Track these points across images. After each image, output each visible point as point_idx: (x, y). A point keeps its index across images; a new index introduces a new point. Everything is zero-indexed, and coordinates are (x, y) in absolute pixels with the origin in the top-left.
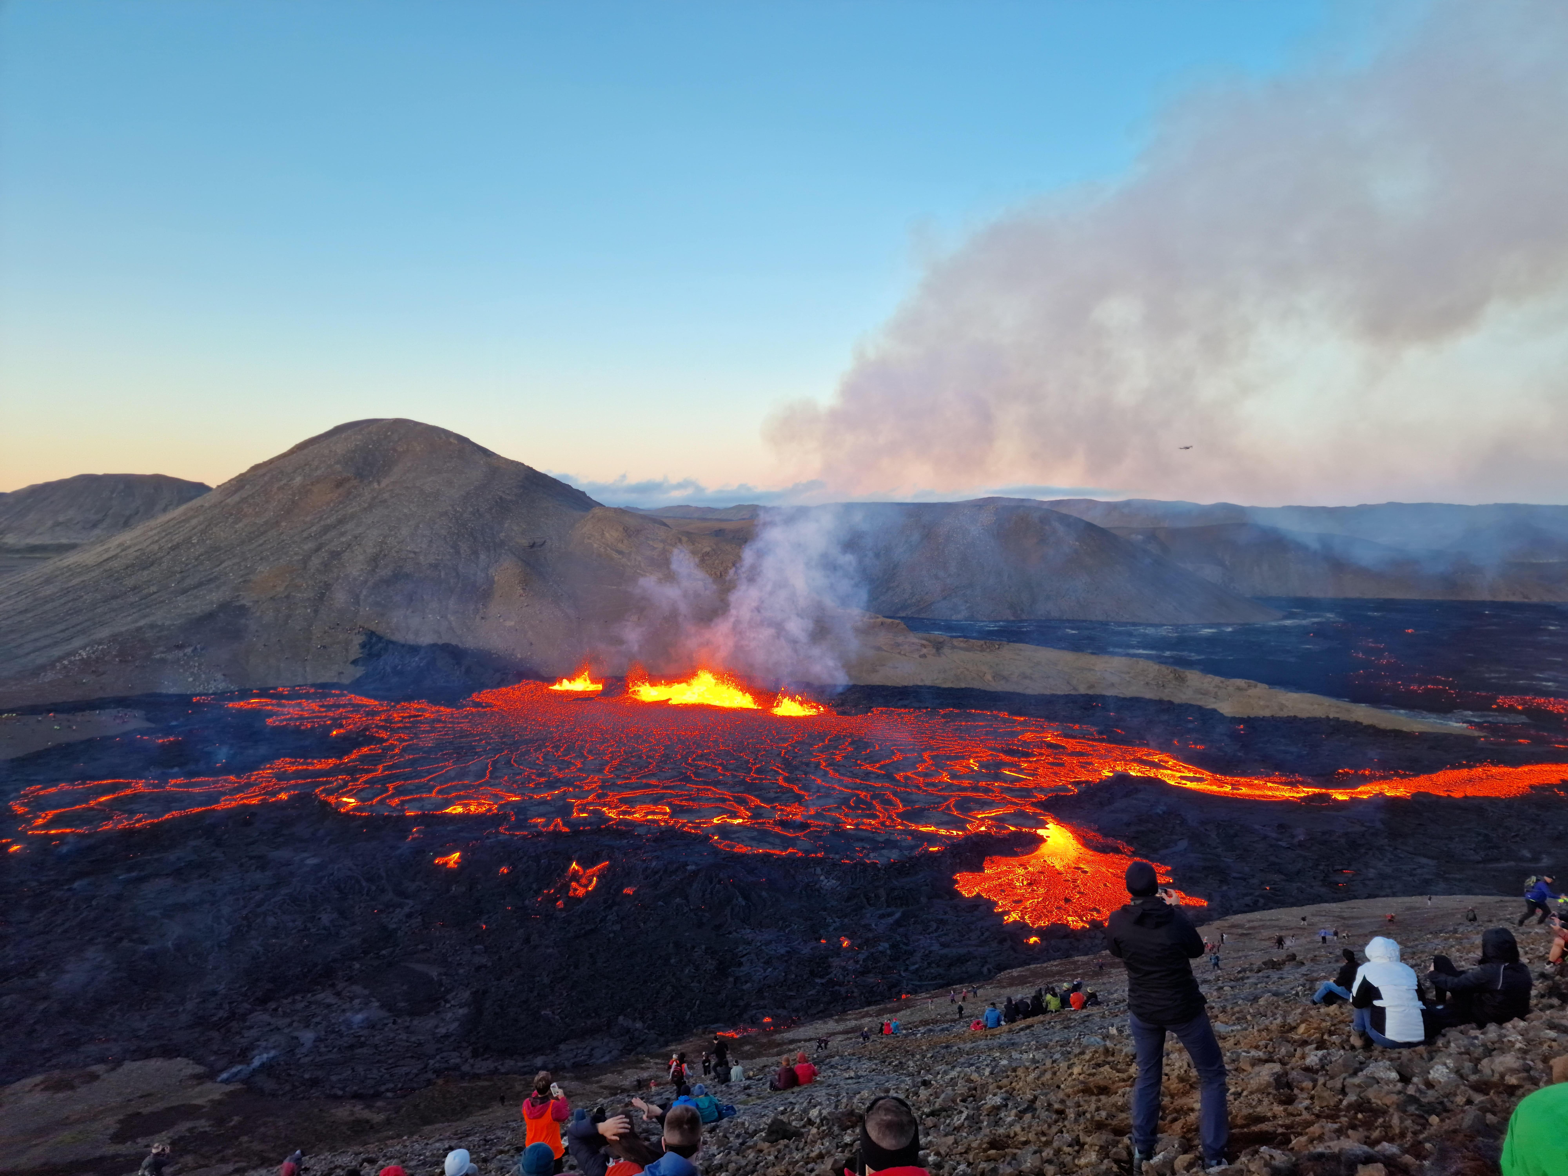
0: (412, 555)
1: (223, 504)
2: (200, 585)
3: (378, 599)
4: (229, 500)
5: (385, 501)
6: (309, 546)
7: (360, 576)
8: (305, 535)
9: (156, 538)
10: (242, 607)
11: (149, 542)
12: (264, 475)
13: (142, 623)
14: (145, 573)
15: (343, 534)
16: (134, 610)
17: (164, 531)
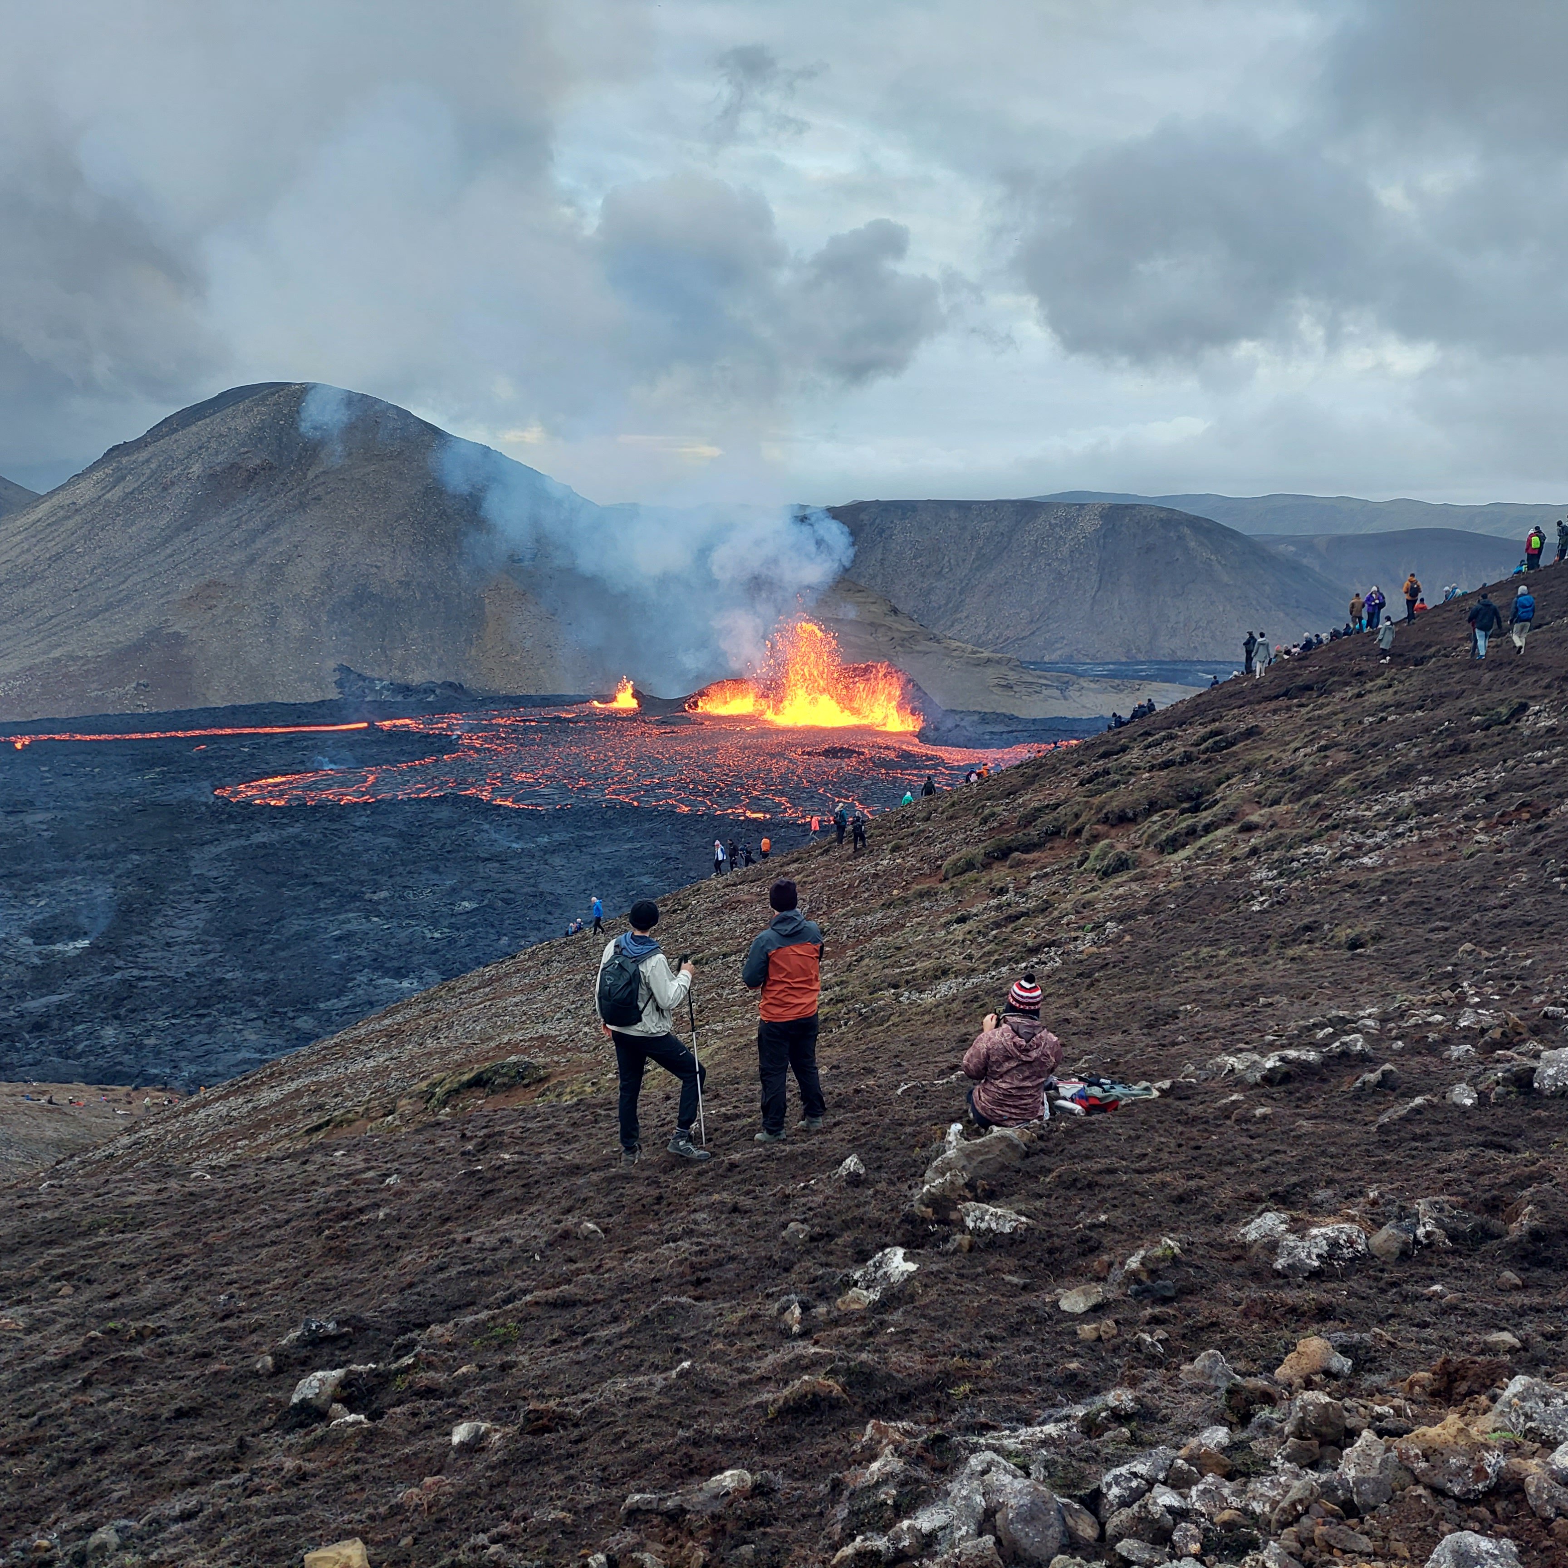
0: (374, 570)
1: (102, 500)
2: (109, 607)
3: (344, 626)
4: (108, 496)
5: (319, 498)
6: (237, 557)
7: (314, 596)
8: (227, 542)
9: (26, 546)
10: (177, 634)
11: (18, 550)
12: (148, 461)
13: (56, 653)
14: (29, 591)
15: (277, 541)
16: (36, 638)
17: (34, 536)
